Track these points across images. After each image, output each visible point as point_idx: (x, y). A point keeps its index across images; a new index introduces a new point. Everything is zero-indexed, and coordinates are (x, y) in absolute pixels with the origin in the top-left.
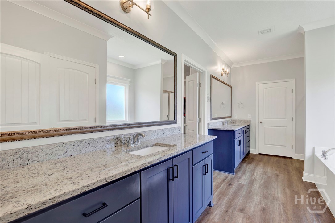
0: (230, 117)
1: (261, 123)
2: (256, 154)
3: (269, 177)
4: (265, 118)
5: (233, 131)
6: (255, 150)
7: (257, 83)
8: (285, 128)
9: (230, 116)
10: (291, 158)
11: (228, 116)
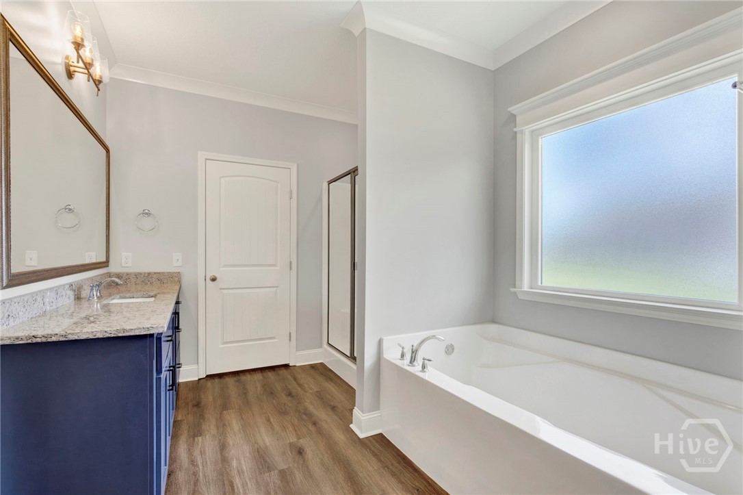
0: (105, 264)
1: (214, 280)
2: (199, 379)
3: (283, 473)
4: (225, 266)
5: (152, 335)
6: (195, 367)
7: (202, 155)
8: (275, 289)
9: (104, 260)
10: (286, 366)
11: (94, 261)
